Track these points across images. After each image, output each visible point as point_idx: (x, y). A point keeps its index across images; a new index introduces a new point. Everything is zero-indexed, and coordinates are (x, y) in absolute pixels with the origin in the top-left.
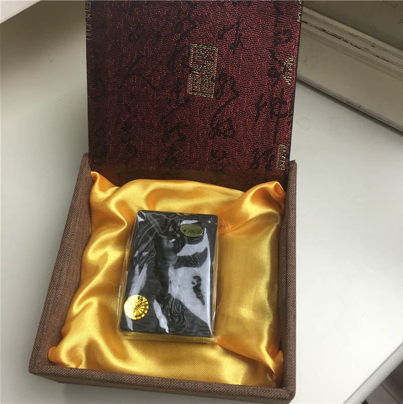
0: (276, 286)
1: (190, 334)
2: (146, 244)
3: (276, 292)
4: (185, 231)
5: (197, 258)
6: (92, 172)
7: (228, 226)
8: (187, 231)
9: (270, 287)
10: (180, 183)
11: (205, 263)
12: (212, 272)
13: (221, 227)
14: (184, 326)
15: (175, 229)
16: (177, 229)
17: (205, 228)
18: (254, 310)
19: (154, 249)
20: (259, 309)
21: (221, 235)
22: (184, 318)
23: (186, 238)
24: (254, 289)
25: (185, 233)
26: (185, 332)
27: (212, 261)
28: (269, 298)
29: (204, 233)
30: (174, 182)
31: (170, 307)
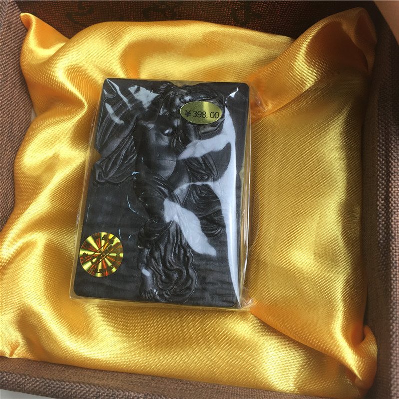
0: (358, 210)
1: (201, 302)
2: (120, 140)
3: (357, 219)
4: (188, 114)
5: (212, 162)
6: (22, 14)
7: (266, 103)
8: (193, 114)
9: (347, 210)
10: (178, 25)
11: (226, 172)
12: (238, 188)
13: (256, 105)
14: (189, 289)
15: (170, 110)
16: (175, 110)
17: (226, 108)
18: (315, 254)
19: (132, 147)
20: (326, 254)
21: (256, 120)
22: (188, 272)
23: (192, 127)
24: (317, 217)
25: (188, 119)
26: (191, 299)
27: (239, 167)
28: (345, 231)
29: (223, 116)
30: (169, 25)
31: (163, 253)
